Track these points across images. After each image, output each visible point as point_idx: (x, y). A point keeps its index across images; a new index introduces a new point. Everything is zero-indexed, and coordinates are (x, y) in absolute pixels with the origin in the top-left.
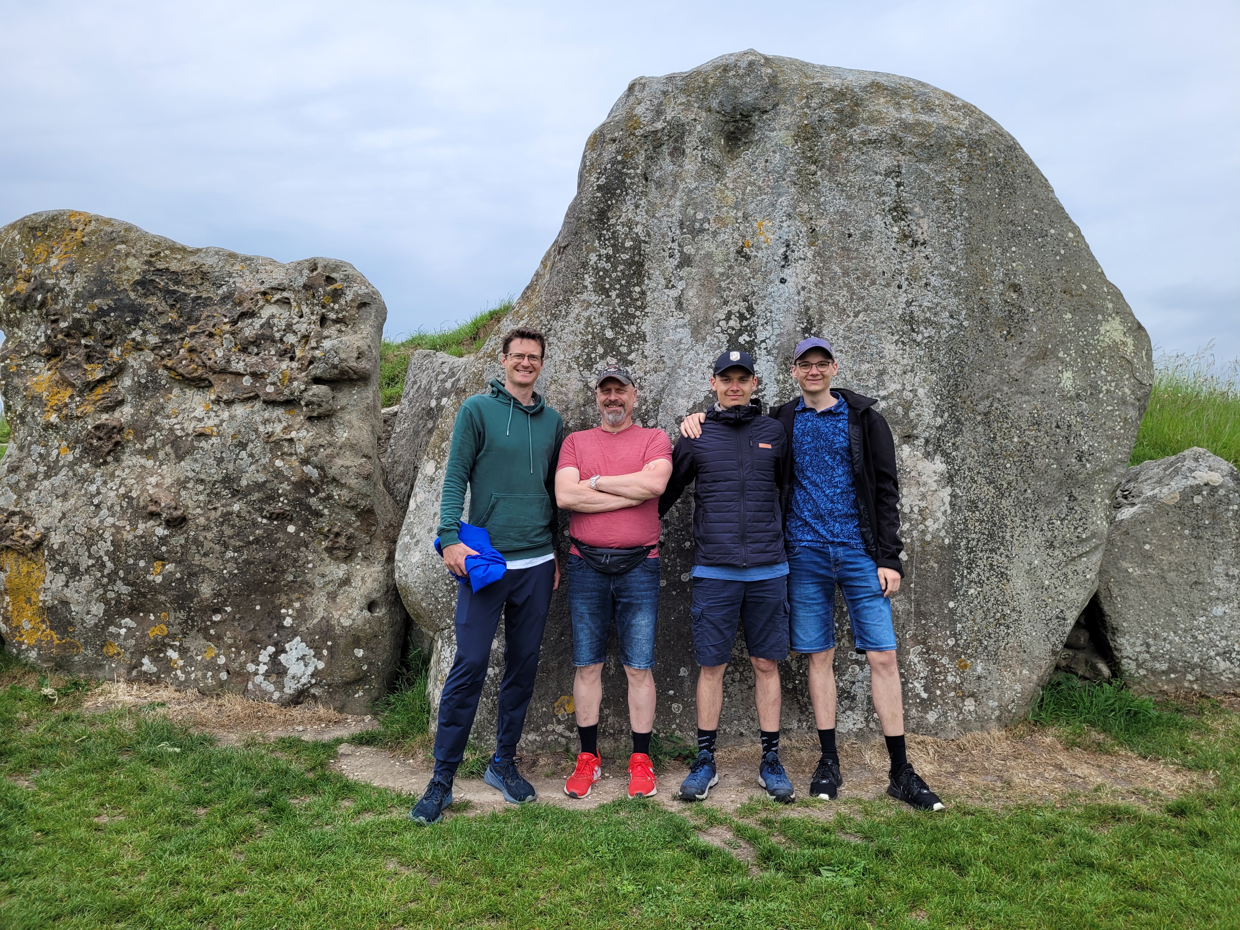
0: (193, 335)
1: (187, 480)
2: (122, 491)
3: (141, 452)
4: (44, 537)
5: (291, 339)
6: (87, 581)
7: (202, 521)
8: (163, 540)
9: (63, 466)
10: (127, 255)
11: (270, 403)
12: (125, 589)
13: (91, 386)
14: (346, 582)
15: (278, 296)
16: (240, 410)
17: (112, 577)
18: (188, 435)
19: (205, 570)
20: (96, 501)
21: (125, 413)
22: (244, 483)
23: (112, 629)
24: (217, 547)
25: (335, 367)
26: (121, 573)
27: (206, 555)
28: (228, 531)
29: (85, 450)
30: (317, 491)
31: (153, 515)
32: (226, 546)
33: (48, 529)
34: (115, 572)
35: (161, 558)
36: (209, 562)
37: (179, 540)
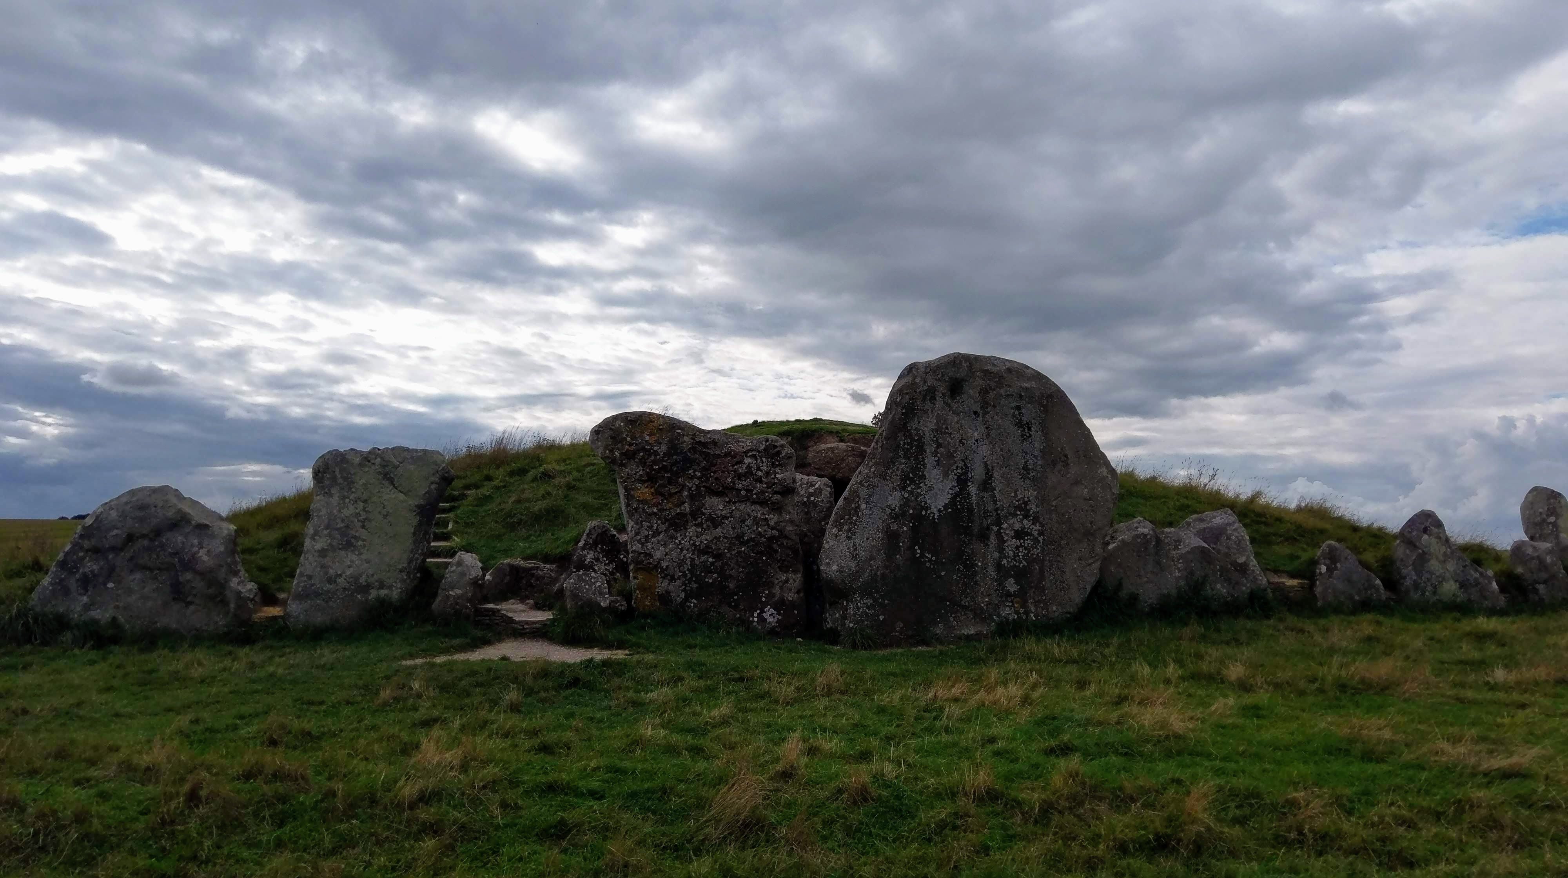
0: (715, 472)
1: (720, 537)
2: (692, 542)
3: (696, 525)
4: (659, 563)
5: (760, 473)
6: (678, 582)
7: (728, 555)
8: (712, 564)
9: (662, 532)
10: (684, 435)
11: (754, 503)
12: (695, 586)
13: (671, 495)
14: (787, 581)
15: (750, 454)
16: (742, 507)
17: (690, 580)
18: (718, 517)
19: (731, 576)
20: (680, 547)
21: (686, 507)
22: (746, 538)
23: (688, 604)
24: (736, 567)
25: (785, 487)
26: (694, 579)
27: (732, 570)
28: (740, 560)
29: (670, 525)
30: (777, 542)
31: (707, 553)
32: (739, 566)
33: (660, 560)
34: (691, 578)
35: (711, 572)
36: (733, 572)
37: (719, 564)
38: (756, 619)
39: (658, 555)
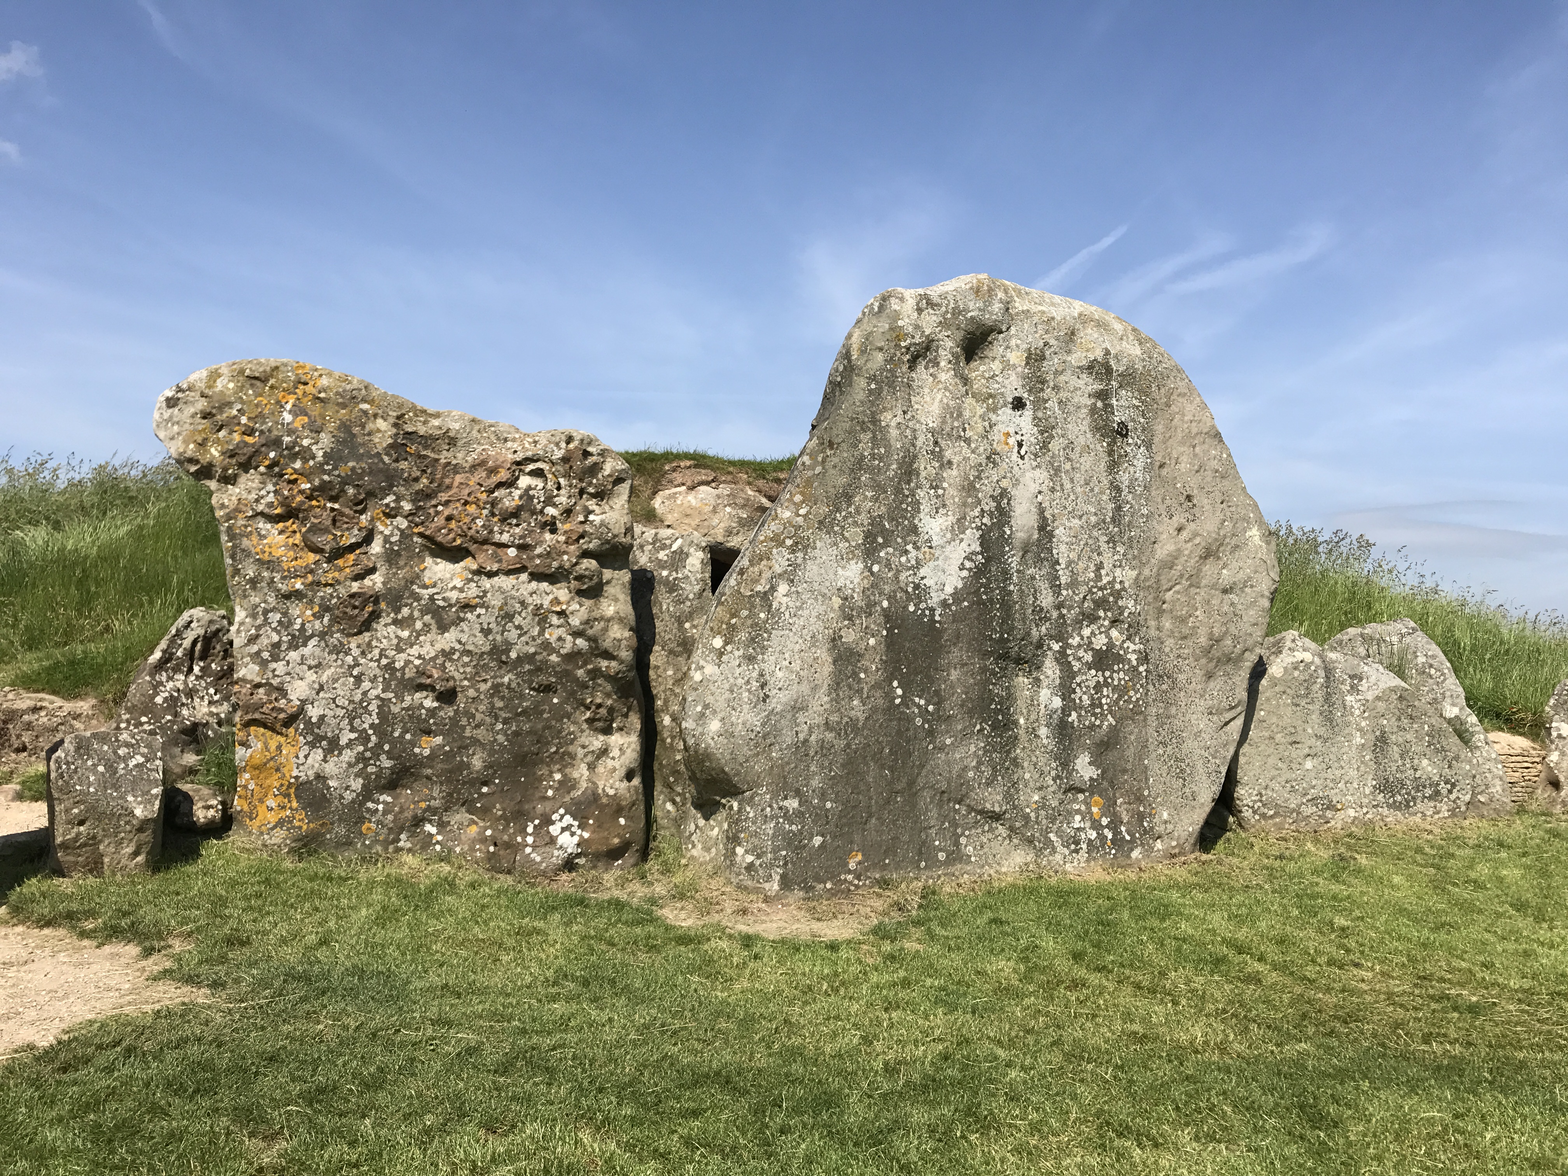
0: (447, 503)
1: (453, 651)
2: (384, 661)
3: (395, 622)
4: (301, 710)
5: (551, 511)
6: (348, 755)
7: (471, 693)
8: (432, 712)
9: (312, 636)
10: (375, 416)
11: (536, 576)
12: (387, 763)
13: (339, 553)
14: (604, 752)
15: (531, 467)
16: (505, 582)
17: (377, 751)
18: (451, 606)
19: (475, 742)
20: (355, 673)
21: (376, 582)
22: (513, 655)
23: (370, 805)
24: (488, 720)
25: (608, 542)
26: (386, 747)
27: (477, 726)
28: (499, 704)
29: (334, 620)
30: (585, 663)
31: (421, 687)
32: (496, 718)
33: (303, 702)
34: (379, 745)
35: (428, 732)
36: (481, 734)
37: (449, 712)
38: (530, 840)
39: (298, 690)
